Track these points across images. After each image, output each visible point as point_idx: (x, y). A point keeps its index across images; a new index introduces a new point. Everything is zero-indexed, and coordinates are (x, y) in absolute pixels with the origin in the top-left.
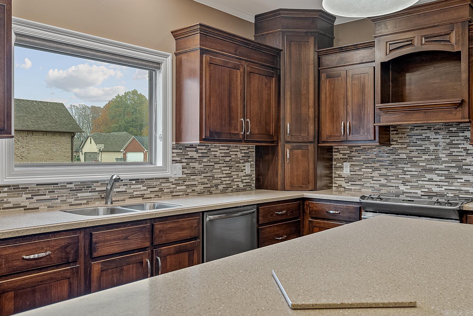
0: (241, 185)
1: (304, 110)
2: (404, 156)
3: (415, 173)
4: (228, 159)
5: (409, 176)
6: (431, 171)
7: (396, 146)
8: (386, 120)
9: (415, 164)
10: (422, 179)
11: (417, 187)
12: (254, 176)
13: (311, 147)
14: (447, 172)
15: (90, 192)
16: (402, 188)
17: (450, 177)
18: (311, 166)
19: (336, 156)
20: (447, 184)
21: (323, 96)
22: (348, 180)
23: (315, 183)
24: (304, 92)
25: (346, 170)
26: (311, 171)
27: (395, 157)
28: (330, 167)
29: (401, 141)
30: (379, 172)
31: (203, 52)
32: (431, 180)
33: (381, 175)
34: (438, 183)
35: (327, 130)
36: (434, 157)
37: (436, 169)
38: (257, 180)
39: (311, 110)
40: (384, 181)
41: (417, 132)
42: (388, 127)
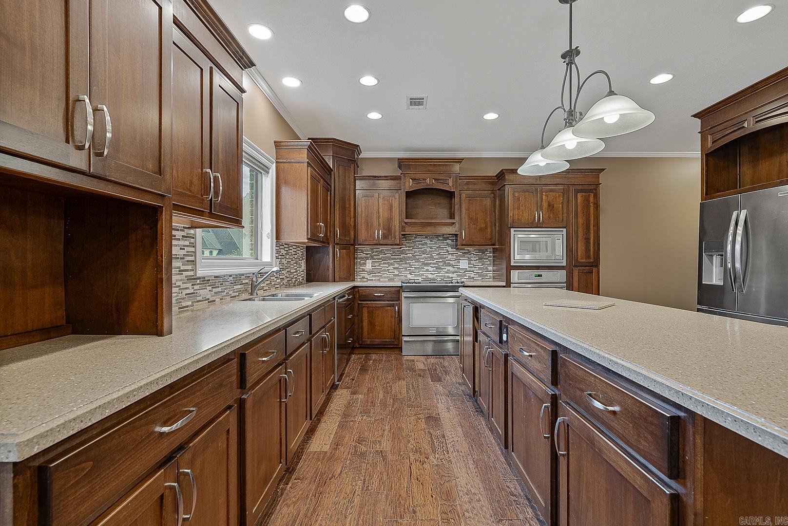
0: (301, 279)
1: (347, 219)
2: (411, 255)
3: (417, 266)
4: (296, 256)
5: (414, 268)
6: (428, 264)
7: (405, 249)
8: (409, 230)
9: (417, 261)
10: (422, 270)
11: (418, 276)
12: (305, 271)
13: (352, 248)
14: (437, 265)
15: (240, 284)
16: (409, 276)
18: (352, 262)
19: (360, 255)
20: (437, 272)
21: (359, 210)
22: (370, 272)
24: (347, 206)
25: (369, 265)
26: (352, 266)
27: (404, 256)
29: (408, 245)
30: (393, 266)
31: (309, 165)
32: (427, 270)
33: (395, 268)
34: (432, 272)
35: (363, 235)
36: (429, 256)
37: (430, 264)
38: (307, 274)
40: (396, 272)
41: (418, 239)
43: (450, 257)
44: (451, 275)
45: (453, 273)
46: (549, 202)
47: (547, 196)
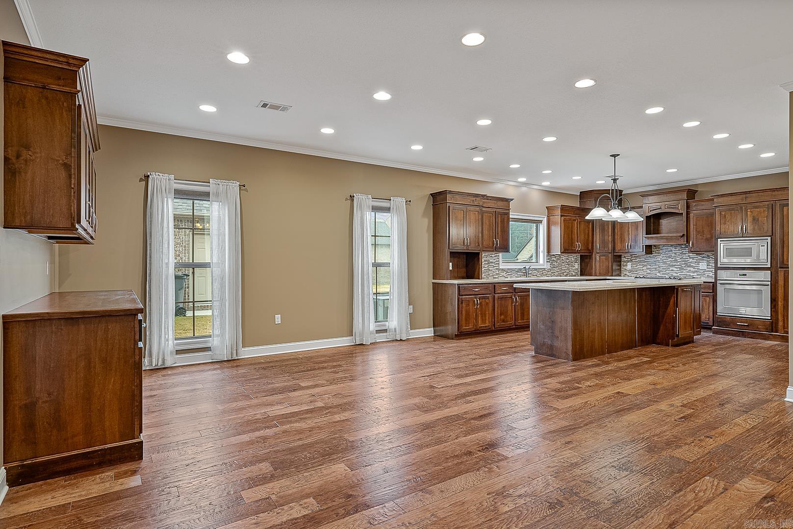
0: (574, 274)
1: (606, 237)
2: (659, 259)
3: (665, 267)
4: (568, 261)
5: (662, 269)
6: (673, 266)
7: (655, 254)
8: (648, 242)
9: (665, 263)
10: (668, 270)
12: (579, 269)
13: (610, 255)
14: (680, 267)
16: (658, 274)
17: (681, 269)
18: (610, 264)
19: (623, 259)
21: (616, 230)
22: (630, 271)
23: (612, 273)
25: (629, 266)
26: (610, 267)
27: (654, 259)
28: (620, 265)
29: (657, 252)
30: (646, 267)
31: (561, 216)
32: (672, 270)
33: (647, 269)
35: (618, 247)
36: (674, 259)
37: (675, 265)
38: (581, 271)
39: (610, 237)
40: (649, 272)
42: (651, 245)
43: (691, 260)
44: (692, 274)
45: (694, 272)
46: (753, 216)
47: (751, 212)
